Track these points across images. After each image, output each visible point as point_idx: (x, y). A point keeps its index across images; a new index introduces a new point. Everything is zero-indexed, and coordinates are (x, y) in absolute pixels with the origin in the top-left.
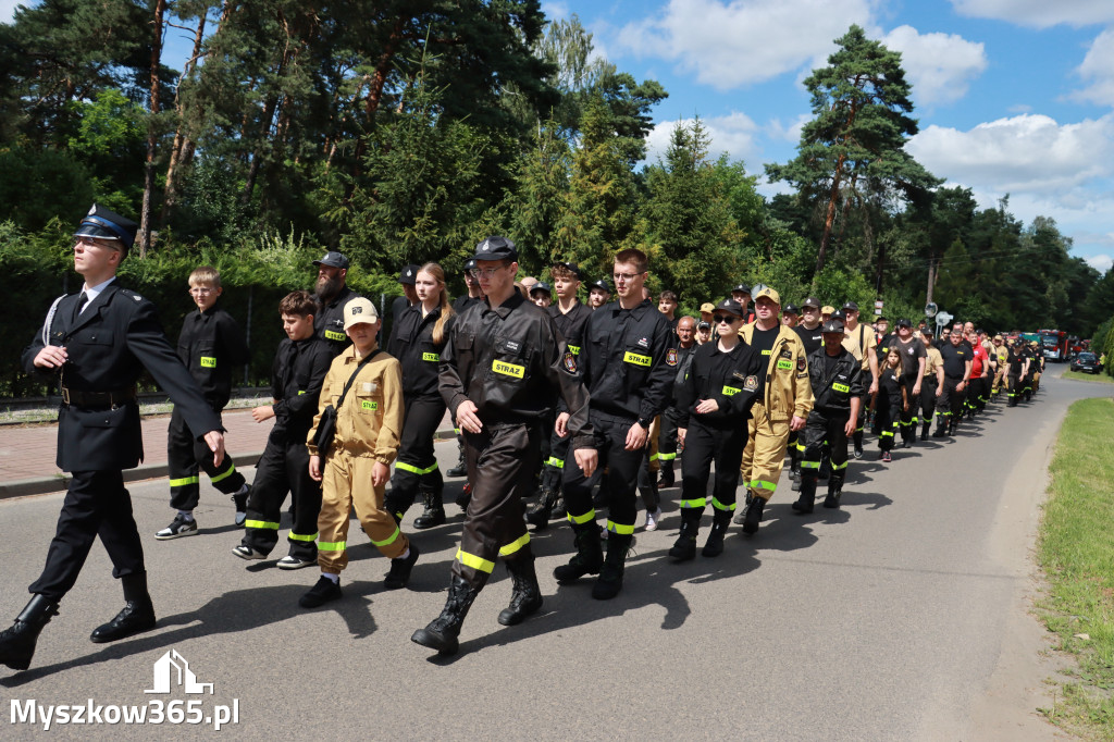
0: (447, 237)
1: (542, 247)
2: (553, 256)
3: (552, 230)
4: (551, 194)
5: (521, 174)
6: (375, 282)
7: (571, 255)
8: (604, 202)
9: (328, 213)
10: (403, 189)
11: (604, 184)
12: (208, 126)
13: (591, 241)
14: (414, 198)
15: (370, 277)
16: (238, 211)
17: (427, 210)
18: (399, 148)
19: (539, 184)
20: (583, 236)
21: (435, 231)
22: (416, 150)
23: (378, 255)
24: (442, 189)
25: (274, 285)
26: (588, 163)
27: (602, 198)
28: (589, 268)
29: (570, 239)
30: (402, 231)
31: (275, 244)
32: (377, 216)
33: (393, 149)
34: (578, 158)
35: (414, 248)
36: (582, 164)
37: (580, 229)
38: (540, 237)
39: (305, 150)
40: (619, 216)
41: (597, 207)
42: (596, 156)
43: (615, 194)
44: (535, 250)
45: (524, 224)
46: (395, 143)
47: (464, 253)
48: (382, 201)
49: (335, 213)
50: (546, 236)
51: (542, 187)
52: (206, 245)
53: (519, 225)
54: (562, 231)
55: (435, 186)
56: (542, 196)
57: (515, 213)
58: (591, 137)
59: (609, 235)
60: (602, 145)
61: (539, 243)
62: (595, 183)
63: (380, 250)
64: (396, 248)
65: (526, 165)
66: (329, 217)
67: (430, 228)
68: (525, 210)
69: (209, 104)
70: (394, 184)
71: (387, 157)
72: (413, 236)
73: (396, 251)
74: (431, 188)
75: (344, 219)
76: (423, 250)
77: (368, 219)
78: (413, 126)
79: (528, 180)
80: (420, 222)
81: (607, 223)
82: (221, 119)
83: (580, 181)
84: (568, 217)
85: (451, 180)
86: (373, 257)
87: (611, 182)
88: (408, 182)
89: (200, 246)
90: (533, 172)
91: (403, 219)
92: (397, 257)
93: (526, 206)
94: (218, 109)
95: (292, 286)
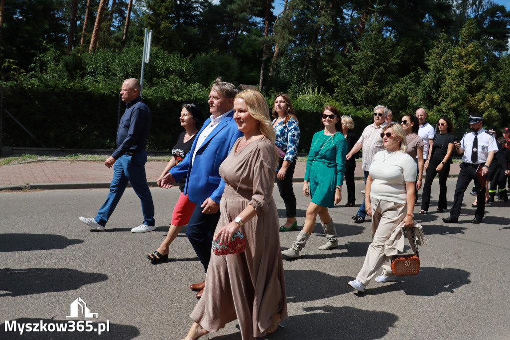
0: (383, 90)
1: (435, 96)
2: (440, 100)
3: (440, 87)
4: (441, 70)
5: (427, 60)
6: (347, 110)
7: (448, 100)
8: (469, 73)
9: (330, 79)
10: (364, 68)
11: (470, 64)
12: (286, 41)
13: (460, 93)
14: (368, 72)
15: (345, 108)
16: (298, 78)
17: (374, 78)
18: (363, 50)
19: (435, 65)
20: (455, 91)
21: (377, 87)
22: (371, 50)
23: (351, 98)
24: (382, 68)
25: (301, 109)
26: (463, 54)
27: (469, 71)
28: (458, 106)
29: (449, 92)
30: (362, 87)
31: (309, 92)
32: (352, 80)
33: (361, 50)
34: (458, 52)
35: (368, 95)
36: (460, 54)
37: (454, 87)
38: (434, 90)
39: (327, 50)
40: (477, 81)
41: (465, 76)
42: (467, 50)
43: (476, 69)
44: (432, 97)
45: (427, 84)
46: (361, 47)
47: (390, 98)
48: (354, 73)
49: (333, 79)
50: (437, 91)
51: (436, 66)
52: (273, 92)
53: (424, 85)
54: (444, 88)
55: (379, 67)
56: (436, 71)
57: (422, 79)
58: (465, 41)
59: (472, 90)
60: (471, 44)
61: (434, 94)
62: (465, 63)
63: (352, 96)
64: (359, 95)
65: (429, 56)
66: (331, 80)
67: (375, 86)
68: (427, 78)
69: (286, 32)
70: (359, 65)
71: (358, 54)
72: (367, 90)
73: (359, 96)
74: (377, 67)
75: (337, 81)
76: (372, 96)
77: (347, 82)
78: (370, 39)
79: (430, 63)
80: (370, 83)
81: (471, 84)
82: (291, 38)
83: (457, 63)
84: (449, 81)
85: (387, 64)
86: (348, 99)
87: (474, 64)
88: (366, 65)
89: (271, 93)
90: (432, 59)
91: (363, 82)
92: (360, 99)
93: (428, 76)
94: (290, 33)
95: (309, 110)
